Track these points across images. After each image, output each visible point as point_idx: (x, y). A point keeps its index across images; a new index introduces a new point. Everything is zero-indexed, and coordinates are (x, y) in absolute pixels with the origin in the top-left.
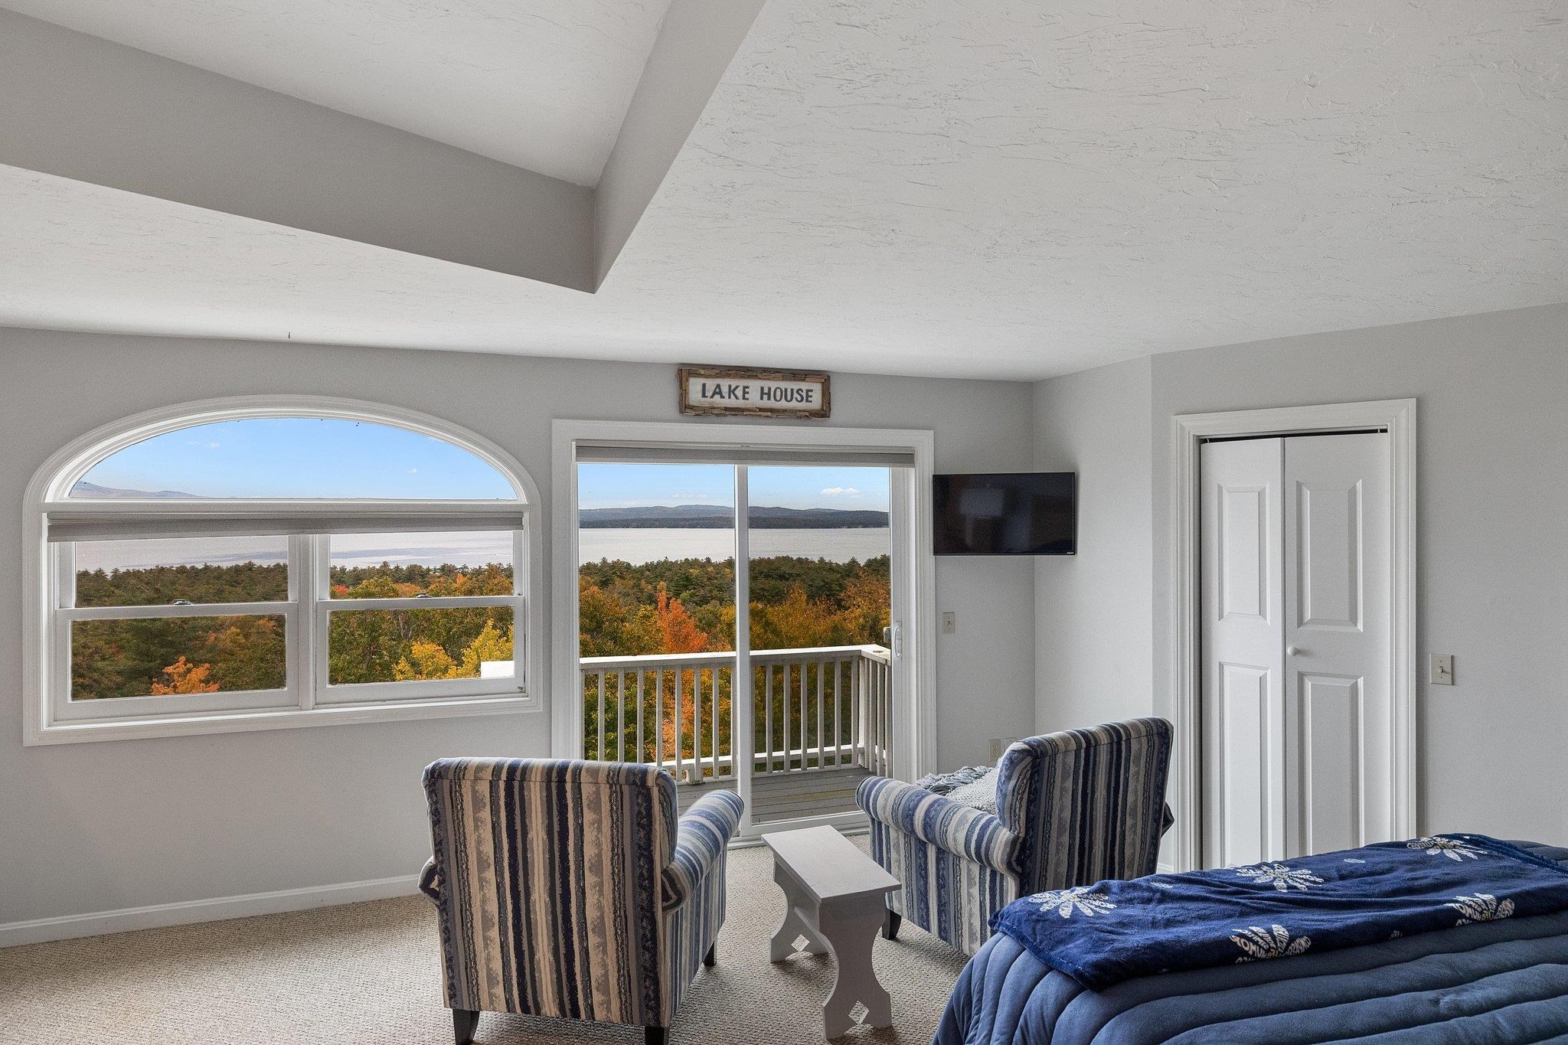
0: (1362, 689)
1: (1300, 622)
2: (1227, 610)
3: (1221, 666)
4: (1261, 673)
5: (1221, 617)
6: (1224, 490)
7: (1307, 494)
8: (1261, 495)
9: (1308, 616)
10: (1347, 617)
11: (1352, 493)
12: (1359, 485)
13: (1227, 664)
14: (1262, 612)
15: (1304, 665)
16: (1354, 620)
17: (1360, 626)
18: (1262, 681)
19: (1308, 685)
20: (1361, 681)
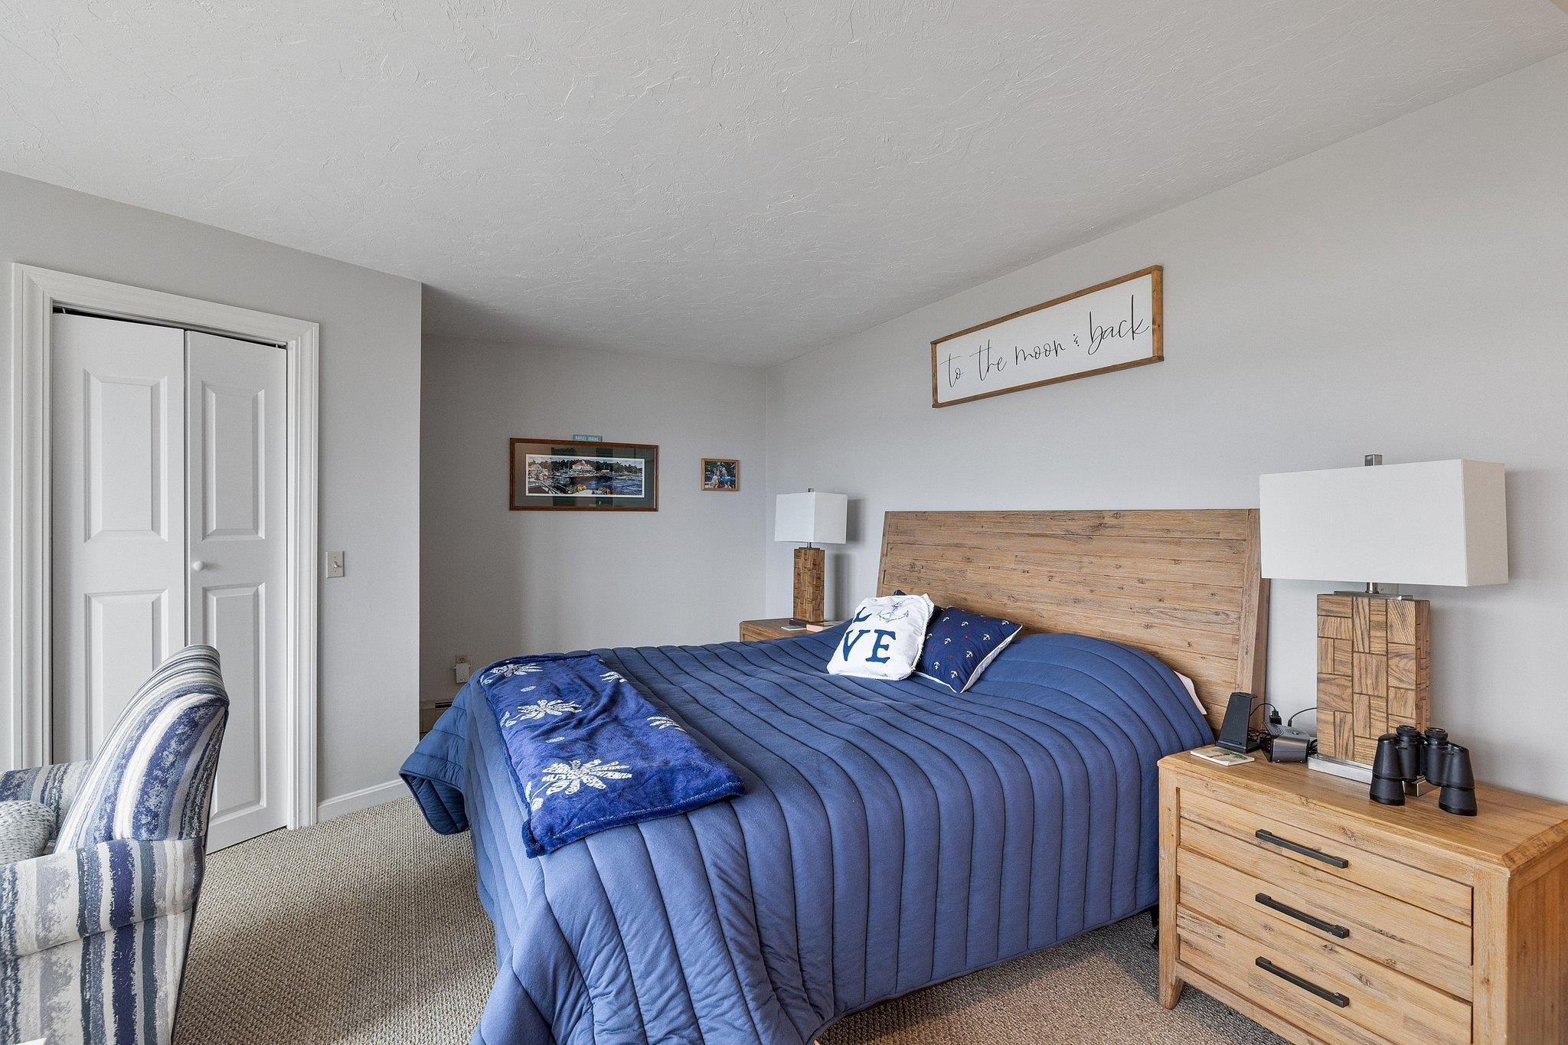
0: (264, 595)
1: (205, 535)
2: (97, 526)
3: (88, 600)
4: (153, 597)
5: (87, 536)
6: (92, 376)
7: (212, 398)
8: (154, 391)
9: (213, 526)
10: (250, 525)
11: (255, 402)
12: (262, 394)
13: (97, 595)
14: (155, 526)
15: (211, 579)
16: (256, 528)
17: (262, 534)
18: (155, 607)
19: (213, 601)
20: (262, 588)
